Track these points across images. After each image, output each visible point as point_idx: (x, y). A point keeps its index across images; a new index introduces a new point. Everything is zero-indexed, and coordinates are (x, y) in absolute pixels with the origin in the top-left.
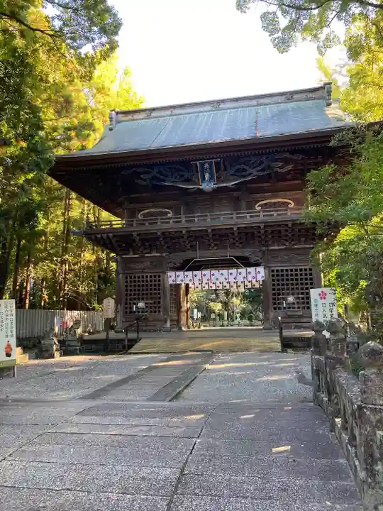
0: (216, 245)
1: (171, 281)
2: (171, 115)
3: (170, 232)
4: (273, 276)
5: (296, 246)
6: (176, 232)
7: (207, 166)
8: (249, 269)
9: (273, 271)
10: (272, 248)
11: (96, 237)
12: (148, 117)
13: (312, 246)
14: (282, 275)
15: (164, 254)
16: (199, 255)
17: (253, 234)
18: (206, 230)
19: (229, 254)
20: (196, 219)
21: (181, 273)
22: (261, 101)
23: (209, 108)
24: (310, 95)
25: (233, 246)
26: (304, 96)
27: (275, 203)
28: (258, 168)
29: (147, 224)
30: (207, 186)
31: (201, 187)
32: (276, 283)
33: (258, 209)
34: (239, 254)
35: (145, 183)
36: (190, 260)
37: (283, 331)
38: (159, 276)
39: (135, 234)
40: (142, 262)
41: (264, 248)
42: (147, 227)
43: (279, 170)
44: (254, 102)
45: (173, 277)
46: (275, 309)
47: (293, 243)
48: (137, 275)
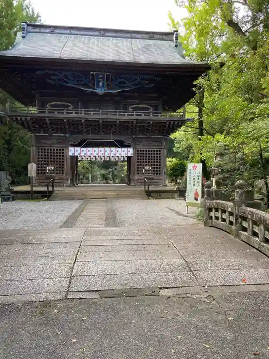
0: (103, 132)
1: (70, 154)
2: (70, 34)
3: (73, 120)
4: (138, 153)
5: (152, 136)
6: (77, 120)
7: (101, 76)
8: (123, 149)
9: (138, 151)
10: (138, 136)
11: (16, 119)
12: (52, 33)
13: (161, 137)
14: (143, 154)
15: (67, 135)
16: (91, 137)
17: (128, 126)
18: (99, 121)
19: (111, 138)
20: (92, 113)
21: (78, 149)
22: (133, 35)
23: (97, 33)
24: (165, 37)
25: (114, 133)
26: (161, 36)
27: (141, 107)
28: (133, 83)
29: (56, 113)
30: (100, 91)
31: (96, 91)
32: (139, 158)
33: (131, 110)
34: (118, 138)
35: (53, 83)
36: (85, 140)
37: (150, 187)
38: (63, 150)
39: (47, 119)
40: (51, 139)
41: (134, 136)
42: (56, 115)
43: (146, 86)
44: (129, 35)
45: (73, 151)
46: (138, 173)
47: (151, 134)
48: (46, 148)
